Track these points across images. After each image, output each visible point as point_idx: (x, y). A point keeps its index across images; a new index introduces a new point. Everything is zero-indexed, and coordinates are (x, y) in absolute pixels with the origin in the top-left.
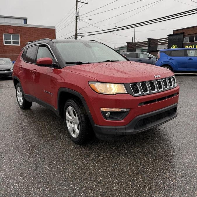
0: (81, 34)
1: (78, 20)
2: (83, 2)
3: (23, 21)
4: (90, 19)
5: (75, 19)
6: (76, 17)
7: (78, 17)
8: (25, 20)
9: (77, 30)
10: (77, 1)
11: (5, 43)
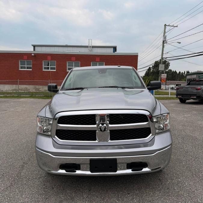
0: (166, 58)
1: (165, 45)
2: (172, 25)
3: (112, 49)
4: (179, 42)
5: (162, 43)
6: (164, 41)
7: (165, 42)
8: (115, 49)
9: (163, 55)
10: (165, 25)
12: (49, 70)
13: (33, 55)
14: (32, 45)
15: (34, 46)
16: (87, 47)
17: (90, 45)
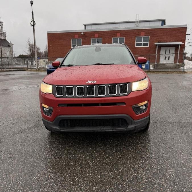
11: (137, 46)
13: (82, 33)
15: (85, 26)
16: (134, 22)
17: (138, 20)
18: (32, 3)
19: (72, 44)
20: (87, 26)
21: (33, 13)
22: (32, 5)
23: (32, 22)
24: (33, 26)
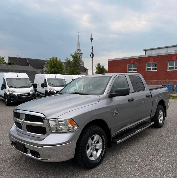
12: (151, 71)
13: (137, 59)
14: (144, 50)
15: (146, 51)
18: (92, 40)
19: (128, 69)
20: (147, 51)
21: (92, 47)
22: (92, 41)
23: (92, 54)
24: (92, 57)
